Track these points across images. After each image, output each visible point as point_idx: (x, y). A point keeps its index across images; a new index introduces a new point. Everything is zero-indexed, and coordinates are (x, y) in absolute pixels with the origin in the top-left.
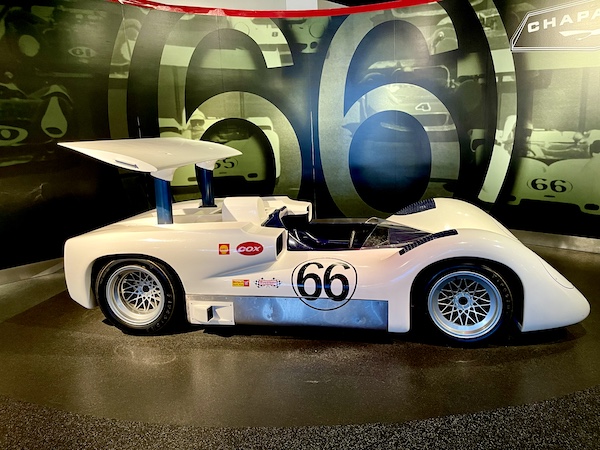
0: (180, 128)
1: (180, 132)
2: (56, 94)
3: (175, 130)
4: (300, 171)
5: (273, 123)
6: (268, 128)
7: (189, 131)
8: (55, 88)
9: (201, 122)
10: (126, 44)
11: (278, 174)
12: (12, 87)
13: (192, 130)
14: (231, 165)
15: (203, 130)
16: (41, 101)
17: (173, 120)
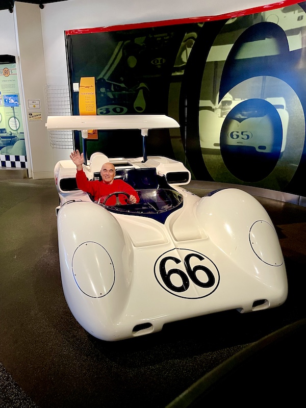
0: (213, 107)
1: (213, 110)
2: (142, 88)
3: (210, 108)
4: (302, 149)
5: (287, 102)
6: (282, 107)
7: (220, 110)
8: (142, 85)
9: (229, 103)
10: (185, 51)
11: (283, 149)
12: (123, 85)
13: (222, 109)
14: (246, 137)
15: (230, 108)
16: (134, 92)
17: (210, 101)
